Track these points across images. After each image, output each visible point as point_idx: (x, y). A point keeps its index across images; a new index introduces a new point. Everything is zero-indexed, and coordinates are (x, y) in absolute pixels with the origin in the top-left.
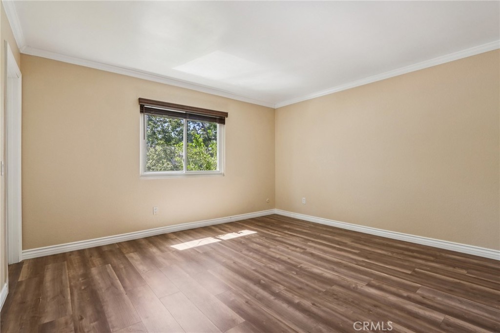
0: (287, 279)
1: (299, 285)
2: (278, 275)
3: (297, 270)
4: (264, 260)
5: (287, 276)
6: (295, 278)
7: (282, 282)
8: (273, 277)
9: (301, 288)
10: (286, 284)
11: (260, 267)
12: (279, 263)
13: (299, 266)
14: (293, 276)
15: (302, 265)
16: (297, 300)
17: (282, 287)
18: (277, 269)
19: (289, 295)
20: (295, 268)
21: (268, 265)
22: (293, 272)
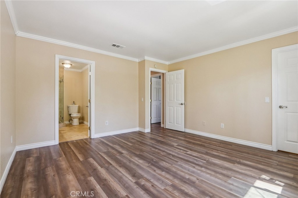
0: (159, 157)
1: (154, 154)
2: (163, 159)
3: (152, 162)
4: (174, 169)
5: (159, 158)
6: (155, 157)
7: (162, 156)
8: (166, 158)
9: (154, 153)
10: (160, 155)
11: (175, 164)
12: (162, 166)
13: (150, 164)
14: (155, 158)
15: (148, 165)
16: (157, 150)
17: (162, 154)
18: (164, 163)
19: (159, 151)
20: (154, 163)
21: (170, 165)
22: (155, 160)
